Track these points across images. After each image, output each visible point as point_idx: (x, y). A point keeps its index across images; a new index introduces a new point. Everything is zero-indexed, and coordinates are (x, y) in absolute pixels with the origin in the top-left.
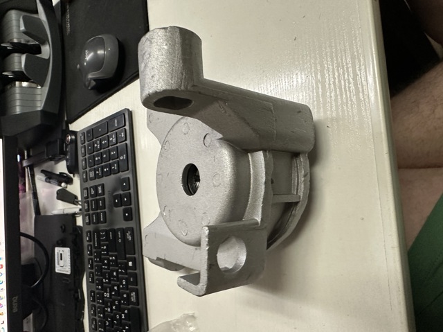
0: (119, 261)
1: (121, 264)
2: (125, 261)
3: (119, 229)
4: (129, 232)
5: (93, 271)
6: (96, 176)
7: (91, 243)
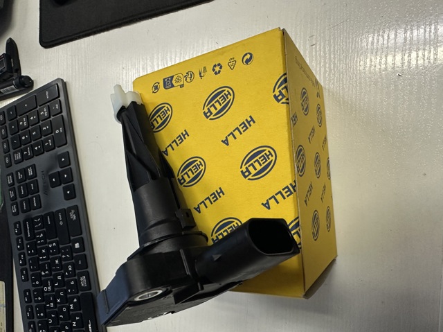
0: (61, 246)
1: (65, 249)
2: (70, 244)
4: (73, 211)
5: (26, 266)
6: (24, 158)
7: (22, 235)
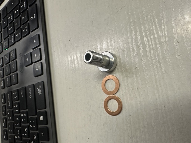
0: (30, 117)
1: (32, 119)
2: (36, 116)
3: (29, 86)
4: (40, 87)
5: (7, 129)
6: (10, 45)
7: (6, 104)
